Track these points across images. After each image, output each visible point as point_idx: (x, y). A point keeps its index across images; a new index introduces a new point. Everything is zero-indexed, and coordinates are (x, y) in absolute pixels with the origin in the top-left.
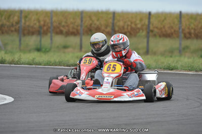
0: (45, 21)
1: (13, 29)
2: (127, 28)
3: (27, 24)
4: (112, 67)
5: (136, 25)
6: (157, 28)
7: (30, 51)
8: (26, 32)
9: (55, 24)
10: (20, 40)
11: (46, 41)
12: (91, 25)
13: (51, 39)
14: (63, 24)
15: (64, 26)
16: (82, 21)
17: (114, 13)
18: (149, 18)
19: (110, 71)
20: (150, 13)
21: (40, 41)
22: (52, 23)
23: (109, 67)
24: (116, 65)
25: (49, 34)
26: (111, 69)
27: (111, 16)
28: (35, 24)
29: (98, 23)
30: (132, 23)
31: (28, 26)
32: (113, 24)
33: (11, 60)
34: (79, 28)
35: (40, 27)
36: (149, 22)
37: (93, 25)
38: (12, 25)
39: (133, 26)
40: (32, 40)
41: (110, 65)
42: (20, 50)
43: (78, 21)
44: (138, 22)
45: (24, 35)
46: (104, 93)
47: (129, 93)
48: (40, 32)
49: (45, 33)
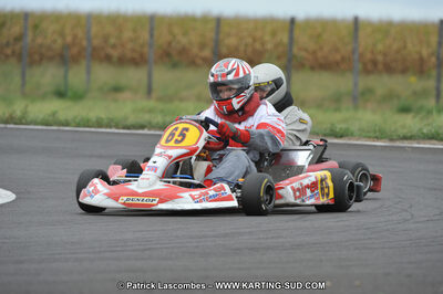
0: (75, 37)
1: (9, 51)
2: (245, 51)
3: (39, 40)
4: (177, 133)
5: (263, 44)
6: (306, 50)
7: (43, 97)
8: (36, 57)
9: (96, 42)
10: (23, 75)
11: (77, 77)
12: (170, 44)
13: (89, 72)
14: (112, 41)
15: (114, 46)
16: (152, 36)
17: (219, 21)
18: (291, 31)
19: (172, 143)
20: (293, 21)
21: (66, 77)
22: (89, 40)
23: (172, 134)
24: (187, 130)
25: (84, 63)
26: (176, 137)
27: (212, 25)
28: (55, 41)
29: (184, 41)
30: (254, 40)
31: (41, 46)
32: (217, 43)
33: (7, 115)
34: (146, 50)
35: (66, 47)
36: (291, 39)
37: (173, 44)
38: (8, 44)
39: (258, 46)
40: (48, 75)
41: (176, 129)
42: (24, 95)
43: (145, 36)
44: (267, 38)
45: (32, 63)
46: (140, 191)
47: (196, 193)
48: (65, 57)
49: (75, 60)
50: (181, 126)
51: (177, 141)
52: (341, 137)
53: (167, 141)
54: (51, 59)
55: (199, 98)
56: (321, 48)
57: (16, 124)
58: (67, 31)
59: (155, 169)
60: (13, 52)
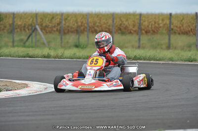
0: (82, 23)
1: (55, 29)
2: (152, 28)
3: (67, 24)
4: (94, 61)
5: (159, 24)
6: (177, 27)
7: (70, 47)
8: (66, 31)
9: (90, 25)
10: (61, 38)
11: (83, 39)
12: (121, 25)
13: (88, 37)
14: (97, 24)
15: (98, 26)
16: (113, 21)
17: (140, 15)
18: (170, 19)
19: (93, 65)
20: (171, 14)
21: (79, 39)
22: (88, 24)
23: (92, 61)
24: (98, 59)
25: (86, 33)
26: (94, 62)
27: (138, 17)
28: (74, 25)
29: (126, 23)
30: (155, 23)
31: (68, 26)
32: (140, 24)
33: (55, 55)
34: (111, 28)
35: (79, 27)
36: (170, 22)
37: (122, 25)
38: (55, 27)
39: (156, 25)
40: (71, 38)
41: (93, 59)
42: (62, 47)
43: (110, 22)
44: (160, 22)
45: (65, 33)
46: (87, 83)
47: (108, 83)
48: (78, 31)
49: (82, 32)
50: (95, 58)
51: (95, 64)
52: (192, 61)
53: (91, 64)
54: (72, 32)
55: (133, 47)
56: (183, 26)
57: (59, 58)
58: (79, 20)
59: (90, 75)
60: (57, 29)
